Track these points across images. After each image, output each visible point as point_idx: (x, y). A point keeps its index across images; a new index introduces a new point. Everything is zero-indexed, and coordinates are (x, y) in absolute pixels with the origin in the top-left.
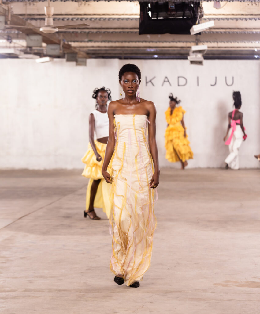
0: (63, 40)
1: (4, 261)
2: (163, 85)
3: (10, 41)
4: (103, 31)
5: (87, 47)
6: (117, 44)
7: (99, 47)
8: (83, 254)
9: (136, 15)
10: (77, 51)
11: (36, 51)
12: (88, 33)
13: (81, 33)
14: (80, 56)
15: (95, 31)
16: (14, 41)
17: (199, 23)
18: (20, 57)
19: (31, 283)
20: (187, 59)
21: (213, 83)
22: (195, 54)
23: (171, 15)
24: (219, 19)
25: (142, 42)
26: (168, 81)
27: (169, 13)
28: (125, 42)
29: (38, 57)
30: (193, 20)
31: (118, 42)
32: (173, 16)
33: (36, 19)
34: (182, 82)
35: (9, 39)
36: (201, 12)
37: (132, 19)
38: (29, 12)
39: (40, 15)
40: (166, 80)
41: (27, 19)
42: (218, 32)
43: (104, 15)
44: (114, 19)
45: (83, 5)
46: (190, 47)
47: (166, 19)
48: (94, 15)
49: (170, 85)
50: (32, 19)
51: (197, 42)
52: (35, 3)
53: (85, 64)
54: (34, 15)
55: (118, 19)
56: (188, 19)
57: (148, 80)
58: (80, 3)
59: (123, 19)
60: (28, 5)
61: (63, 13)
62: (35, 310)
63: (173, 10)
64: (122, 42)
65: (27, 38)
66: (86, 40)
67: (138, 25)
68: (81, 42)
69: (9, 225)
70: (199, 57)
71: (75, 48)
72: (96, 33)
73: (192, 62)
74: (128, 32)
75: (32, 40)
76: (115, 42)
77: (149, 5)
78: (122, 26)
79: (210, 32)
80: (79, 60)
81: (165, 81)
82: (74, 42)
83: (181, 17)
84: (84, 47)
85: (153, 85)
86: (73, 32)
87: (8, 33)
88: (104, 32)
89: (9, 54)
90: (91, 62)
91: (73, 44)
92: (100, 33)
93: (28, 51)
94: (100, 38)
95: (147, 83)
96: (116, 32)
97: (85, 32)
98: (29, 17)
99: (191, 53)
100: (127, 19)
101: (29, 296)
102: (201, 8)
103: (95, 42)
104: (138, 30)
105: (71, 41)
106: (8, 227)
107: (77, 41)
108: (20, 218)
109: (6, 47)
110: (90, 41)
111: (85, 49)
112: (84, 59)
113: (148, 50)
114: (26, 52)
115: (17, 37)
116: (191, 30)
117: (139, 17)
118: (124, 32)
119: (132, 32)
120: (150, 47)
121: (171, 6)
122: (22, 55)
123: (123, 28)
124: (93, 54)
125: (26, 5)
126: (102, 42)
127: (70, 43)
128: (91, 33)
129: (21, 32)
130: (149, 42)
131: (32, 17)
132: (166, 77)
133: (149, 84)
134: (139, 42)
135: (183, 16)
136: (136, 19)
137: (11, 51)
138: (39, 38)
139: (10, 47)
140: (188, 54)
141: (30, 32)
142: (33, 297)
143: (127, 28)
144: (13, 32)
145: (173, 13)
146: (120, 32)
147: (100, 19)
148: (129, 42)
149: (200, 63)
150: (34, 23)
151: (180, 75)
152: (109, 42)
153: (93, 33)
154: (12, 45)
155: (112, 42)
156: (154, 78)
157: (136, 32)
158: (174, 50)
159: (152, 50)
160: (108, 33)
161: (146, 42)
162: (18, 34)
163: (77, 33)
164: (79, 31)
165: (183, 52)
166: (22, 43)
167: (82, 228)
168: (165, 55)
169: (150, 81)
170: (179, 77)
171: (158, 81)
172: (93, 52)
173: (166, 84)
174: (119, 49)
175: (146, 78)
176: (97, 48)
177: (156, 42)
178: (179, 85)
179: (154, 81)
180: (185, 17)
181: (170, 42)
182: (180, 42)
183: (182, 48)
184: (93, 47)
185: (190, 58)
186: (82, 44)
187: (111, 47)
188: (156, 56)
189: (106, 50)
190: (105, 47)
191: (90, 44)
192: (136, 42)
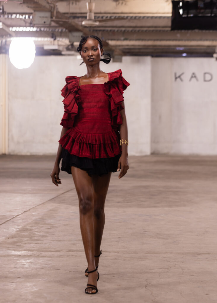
2: (190, 80)
3: (54, 38)
4: (137, 29)
5: (122, 46)
6: (150, 43)
7: (133, 45)
8: (120, 222)
9: (168, 13)
10: (113, 48)
12: (124, 31)
13: (118, 31)
14: (116, 53)
15: (130, 29)
16: (58, 39)
18: (63, 53)
19: (74, 245)
20: (212, 56)
23: (200, 13)
25: (173, 40)
26: (195, 77)
27: (198, 11)
28: (157, 40)
31: (151, 40)
32: (202, 13)
33: (78, 17)
34: (208, 77)
35: (54, 36)
37: (164, 17)
38: (72, 11)
39: (81, 13)
40: (194, 76)
41: (70, 17)
43: (139, 13)
44: (148, 17)
45: (120, 4)
47: (195, 16)
48: (130, 13)
49: (197, 80)
50: (75, 17)
52: (78, 3)
53: (120, 61)
54: (76, 13)
55: (152, 17)
56: (215, 16)
57: (177, 75)
58: (118, 3)
59: (156, 17)
60: (71, 4)
61: (103, 11)
62: (78, 267)
63: (201, 8)
64: (155, 40)
65: (70, 35)
66: (122, 38)
67: (170, 24)
68: (118, 40)
69: (53, 199)
72: (132, 31)
74: (160, 31)
75: (74, 36)
76: (148, 40)
77: (181, 4)
78: (155, 25)
80: (116, 57)
81: (192, 77)
82: (112, 40)
83: (209, 15)
84: (119, 46)
85: (182, 80)
86: (111, 31)
87: (52, 31)
88: (139, 31)
89: (54, 50)
90: (127, 59)
91: (112, 43)
92: (135, 31)
93: (71, 47)
94: (135, 36)
95: (176, 78)
96: (150, 31)
97: (121, 31)
98: (72, 15)
99: (216, 51)
100: (160, 17)
101: (73, 255)
103: (130, 40)
104: (170, 29)
105: (109, 40)
107: (114, 40)
109: (51, 44)
110: (126, 39)
111: (121, 48)
112: (120, 57)
113: (178, 48)
114: (68, 49)
115: (61, 35)
117: (170, 15)
118: (157, 31)
119: (164, 31)
120: (179, 46)
123: (156, 27)
125: (69, 4)
126: (136, 40)
127: (107, 41)
128: (126, 31)
129: (64, 30)
130: (179, 40)
131: (75, 16)
132: (194, 74)
133: (178, 80)
134: (170, 40)
135: (211, 13)
136: (168, 17)
137: (55, 47)
139: (54, 44)
140: (214, 52)
141: (72, 29)
142: (76, 256)
143: (159, 27)
144: (57, 30)
145: (202, 11)
146: (153, 31)
147: (135, 17)
148: (161, 40)
150: (76, 21)
151: (207, 70)
152: (142, 40)
153: (128, 31)
154: (56, 42)
155: (145, 40)
156: (183, 74)
157: (167, 31)
159: (182, 49)
160: (142, 31)
161: (176, 40)
162: (61, 32)
163: (114, 31)
164: (116, 29)
165: (209, 50)
166: (65, 41)
167: (119, 202)
168: (193, 53)
169: (179, 77)
170: (205, 73)
171: (186, 77)
172: (127, 51)
173: (194, 79)
174: (151, 47)
175: (175, 74)
176: (132, 47)
177: (186, 40)
178: (205, 81)
179: (182, 77)
180: (213, 15)
181: (198, 40)
182: (207, 40)
183: (208, 46)
184: (128, 45)
185: (215, 55)
186: (119, 43)
187: (144, 46)
188: (184, 55)
189: (140, 49)
190: (139, 46)
191: (125, 43)
192: (167, 40)
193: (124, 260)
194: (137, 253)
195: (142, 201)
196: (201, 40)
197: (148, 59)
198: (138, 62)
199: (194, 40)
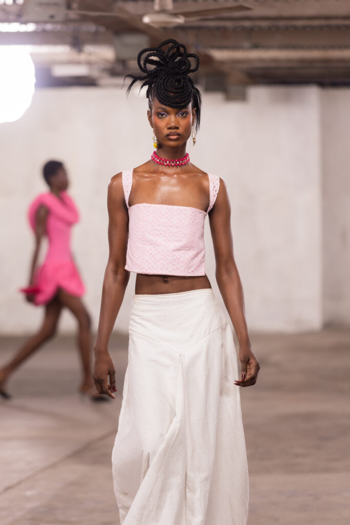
0: (196, 45)
3: (78, 48)
4: (282, 23)
5: (248, 61)
6: (315, 54)
7: (275, 60)
10: (225, 68)
12: (252, 28)
13: (235, 28)
14: (233, 80)
15: (266, 24)
16: (89, 48)
28: (332, 47)
31: (316, 47)
35: (77, 43)
53: (242, 97)
64: (326, 48)
65: (117, 41)
66: (246, 44)
68: (235, 48)
71: (222, 63)
72: (269, 27)
74: (339, 27)
75: (126, 45)
76: (310, 48)
78: (325, 12)
80: (231, 89)
82: (219, 48)
84: (241, 61)
86: (218, 27)
87: (73, 31)
88: (287, 27)
89: (77, 78)
90: (259, 94)
91: (219, 55)
92: (278, 29)
93: (117, 69)
94: (278, 39)
96: (313, 27)
97: (243, 28)
103: (266, 48)
105: (213, 47)
107: (227, 47)
109: (70, 63)
110: (256, 47)
111: (246, 66)
112: (241, 88)
114: (113, 73)
115: (95, 39)
118: (330, 27)
122: (106, 80)
123: (327, 18)
124: (264, 77)
127: (210, 52)
128: (256, 28)
129: (102, 29)
138: (142, 40)
139: (78, 63)
144: (84, 29)
148: (341, 47)
150: (130, 7)
152: (295, 48)
153: (261, 28)
154: (83, 57)
160: (295, 28)
162: (96, 33)
163: (226, 28)
164: (229, 24)
166: (105, 53)
172: (261, 72)
174: (319, 64)
184: (261, 60)
186: (238, 55)
187: (302, 60)
190: (289, 60)
191: (255, 54)
197: (312, 93)
198: (287, 99)
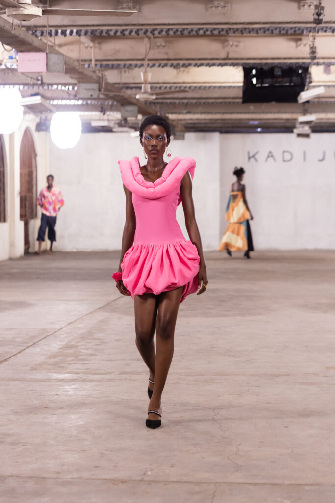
0: (160, 112)
1: (98, 344)
2: (266, 160)
3: (103, 112)
4: (203, 101)
5: (185, 120)
6: (218, 116)
7: (198, 120)
8: (182, 336)
9: (239, 82)
10: (174, 123)
11: (131, 125)
12: (187, 103)
13: (179, 103)
14: (178, 129)
15: (194, 101)
16: (108, 113)
17: (307, 90)
18: (114, 130)
19: (128, 365)
20: (292, 131)
21: (321, 158)
22: (301, 126)
23: (276, 82)
24: (329, 87)
25: (245, 113)
26: (272, 156)
27: (275, 80)
28: (227, 113)
29: (133, 130)
30: (301, 87)
31: (219, 113)
32: (279, 82)
33: (132, 88)
34: (287, 157)
35: (103, 110)
36: (310, 78)
37: (234, 87)
38: (124, 80)
39: (135, 83)
40: (270, 155)
41: (122, 88)
42: (327, 102)
43: (204, 83)
44: (215, 87)
45: (181, 72)
46: (296, 120)
47: (271, 86)
48: (194, 83)
49: (275, 160)
50: (127, 88)
51: (305, 113)
52: (131, 71)
53: (183, 138)
54: (129, 83)
55: (220, 87)
56: (295, 86)
57: (251, 155)
58: (178, 70)
59: (225, 87)
60: (123, 73)
61: (161, 80)
62: (132, 393)
63: (279, 77)
64: (223, 113)
65: (122, 109)
66: (185, 112)
67: (240, 94)
68: (179, 113)
69: (103, 307)
70: (306, 129)
71: (173, 121)
72: (196, 103)
73: (299, 135)
74: (230, 103)
75: (127, 111)
76: (216, 113)
77: (254, 72)
78: (223, 95)
79: (318, 102)
80: (177, 133)
81: (268, 156)
82: (172, 113)
83: (288, 84)
84: (181, 120)
85: (256, 160)
86: (171, 103)
87: (101, 104)
88: (204, 103)
89: (103, 127)
90: (190, 136)
91: (171, 117)
92: (200, 103)
93: (123, 123)
94: (200, 109)
95: (249, 158)
96: (217, 103)
97: (183, 103)
98: (124, 85)
99: (298, 125)
100: (229, 87)
101: (126, 379)
102: (310, 73)
103: (194, 113)
104: (241, 100)
105: (169, 113)
106: (102, 308)
107: (175, 113)
108: (115, 300)
109: (100, 120)
110: (189, 113)
111: (183, 122)
112: (182, 133)
113: (251, 123)
114: (120, 125)
115: (112, 108)
116: (299, 98)
117: (241, 84)
118: (225, 103)
119: (234, 103)
120: (253, 120)
121: (278, 72)
122: (118, 129)
123: (224, 98)
124: (192, 128)
125: (121, 72)
126: (201, 113)
127: (167, 115)
128: (189, 103)
129: (115, 103)
130: (253, 113)
131: (127, 86)
132: (270, 152)
133: (252, 160)
134: (241, 113)
135: (291, 82)
136: (239, 87)
137: (105, 124)
138: (134, 108)
139: (103, 120)
140: (294, 127)
141: (124, 102)
142: (130, 380)
143: (229, 98)
144: (106, 103)
145: (279, 79)
146: (221, 103)
147: (200, 88)
148: (231, 113)
149: (307, 136)
150: (129, 92)
151: (285, 149)
152: (209, 113)
153: (192, 103)
154: (106, 117)
155: (212, 113)
156: (257, 153)
157: (238, 103)
158: (279, 123)
159: (256, 123)
160: (209, 103)
161: (248, 113)
162: (112, 105)
163: (175, 103)
164: (177, 101)
165: (288, 124)
166: (116, 116)
168: (269, 128)
169: (253, 156)
170: (284, 152)
171: (262, 157)
172: (191, 126)
173: (270, 159)
174: (219, 122)
175: (249, 153)
176: (196, 122)
177: (260, 113)
178: (284, 161)
179: (257, 156)
180: (292, 84)
181: (275, 113)
182: (286, 113)
183: (288, 120)
184: (191, 120)
185: (296, 131)
186: (181, 117)
187: (211, 120)
188: (259, 130)
189: (205, 123)
190: (205, 120)
191: (189, 117)
192: (238, 113)
193: (188, 384)
194: (203, 375)
195: (209, 309)
196: (278, 112)
197: (216, 136)
198: (204, 139)
199: (271, 113)
